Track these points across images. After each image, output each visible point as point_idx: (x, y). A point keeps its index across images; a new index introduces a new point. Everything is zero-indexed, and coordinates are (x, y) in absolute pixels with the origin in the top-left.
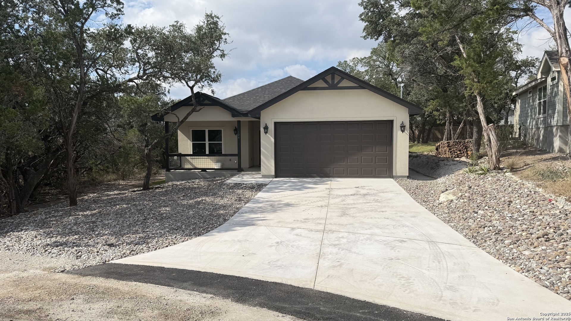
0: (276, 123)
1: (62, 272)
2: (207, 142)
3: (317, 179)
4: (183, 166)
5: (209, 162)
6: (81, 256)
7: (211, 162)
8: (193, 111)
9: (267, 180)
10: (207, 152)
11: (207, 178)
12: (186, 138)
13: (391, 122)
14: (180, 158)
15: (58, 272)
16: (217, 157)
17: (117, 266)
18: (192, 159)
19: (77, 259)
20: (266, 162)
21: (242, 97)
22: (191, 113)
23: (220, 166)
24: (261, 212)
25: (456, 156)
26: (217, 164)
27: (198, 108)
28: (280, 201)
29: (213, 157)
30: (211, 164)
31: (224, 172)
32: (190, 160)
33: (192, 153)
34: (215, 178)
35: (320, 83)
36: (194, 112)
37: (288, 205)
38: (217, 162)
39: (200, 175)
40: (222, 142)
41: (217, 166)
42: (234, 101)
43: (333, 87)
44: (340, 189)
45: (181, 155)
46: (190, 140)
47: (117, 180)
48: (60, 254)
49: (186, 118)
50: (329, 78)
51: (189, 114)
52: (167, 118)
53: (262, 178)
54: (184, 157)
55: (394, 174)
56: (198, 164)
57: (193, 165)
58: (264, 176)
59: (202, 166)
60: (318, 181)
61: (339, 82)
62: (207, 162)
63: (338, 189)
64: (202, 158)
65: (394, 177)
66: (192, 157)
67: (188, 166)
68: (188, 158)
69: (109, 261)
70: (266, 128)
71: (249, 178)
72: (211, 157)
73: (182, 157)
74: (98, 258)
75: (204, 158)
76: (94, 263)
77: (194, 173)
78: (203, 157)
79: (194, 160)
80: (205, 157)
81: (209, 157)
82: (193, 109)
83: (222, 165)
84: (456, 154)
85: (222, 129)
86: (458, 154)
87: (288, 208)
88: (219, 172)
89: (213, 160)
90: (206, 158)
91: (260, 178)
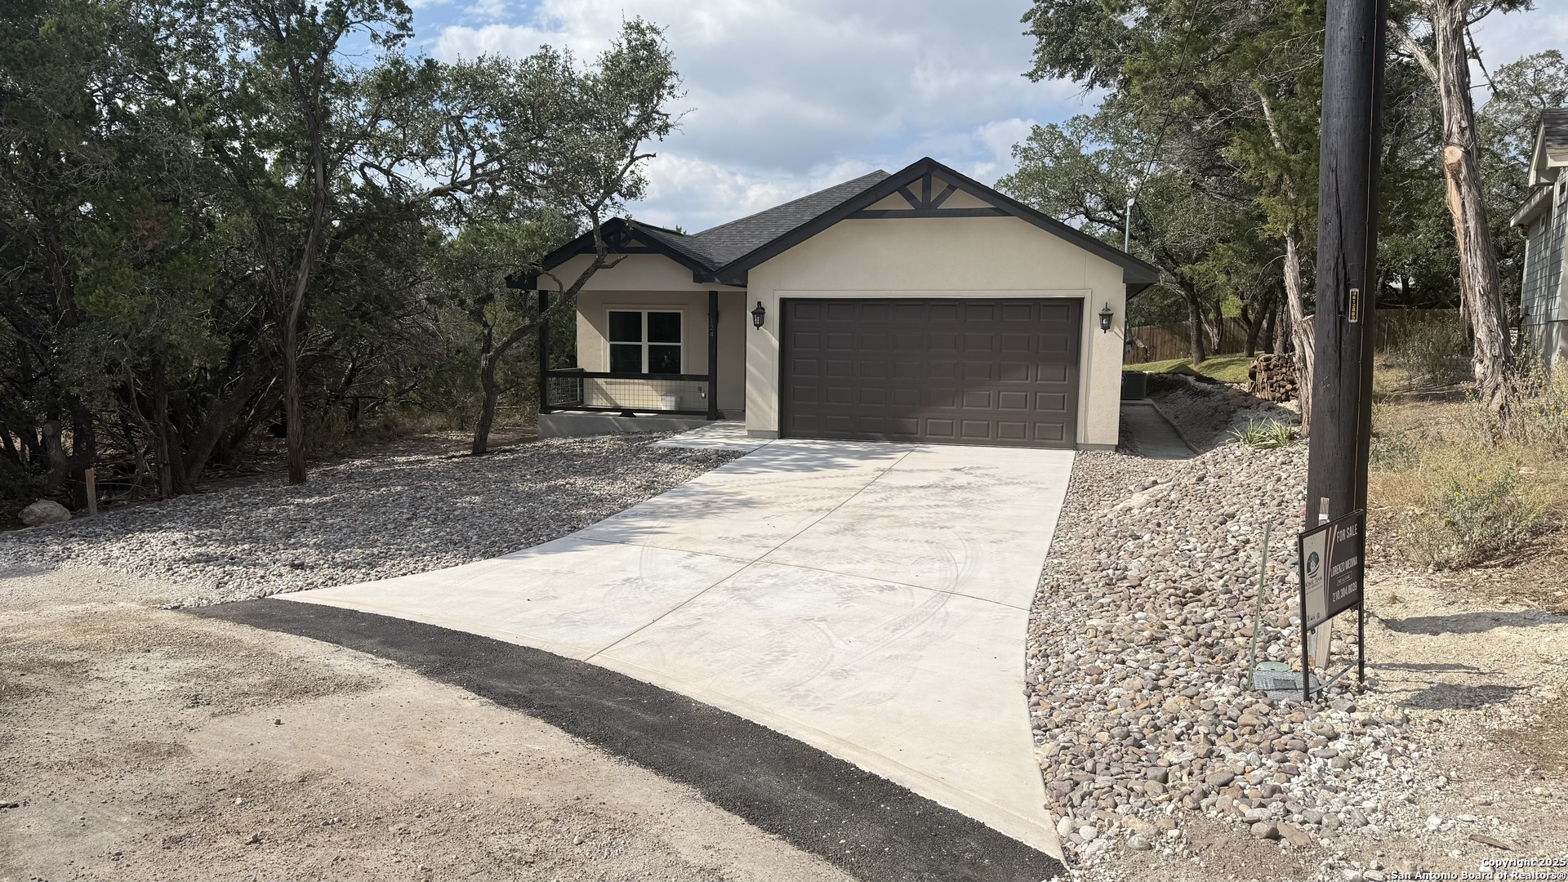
0: (784, 303)
1: (174, 608)
2: (645, 344)
3: (878, 446)
4: (586, 402)
5: (650, 393)
6: (226, 584)
7: (655, 393)
8: (598, 265)
9: (757, 442)
10: (645, 370)
11: (633, 433)
12: (596, 332)
13: (1080, 302)
14: (582, 381)
15: (166, 609)
16: (669, 383)
17: (276, 604)
18: (611, 384)
19: (218, 587)
20: (759, 400)
21: (741, 227)
22: (593, 273)
23: (673, 404)
24: (668, 517)
25: (1283, 397)
26: (668, 398)
27: (609, 260)
28: (737, 493)
29: (659, 382)
30: (655, 398)
31: (674, 420)
32: (604, 387)
33: (608, 371)
34: (651, 432)
35: (895, 202)
36: (599, 271)
37: (747, 503)
38: (668, 393)
39: (617, 425)
40: (681, 344)
41: (665, 404)
42: (719, 239)
43: (926, 209)
44: (911, 471)
45: (584, 375)
46: (605, 338)
47: (445, 429)
48: (191, 577)
49: (580, 283)
50: (916, 189)
51: (587, 275)
52: (545, 283)
53: (747, 437)
54: (590, 379)
55: (1080, 440)
56: (622, 397)
57: (611, 399)
58: (754, 434)
59: (627, 402)
60: (879, 450)
61: (942, 197)
62: (645, 393)
63: (906, 471)
64: (634, 383)
65: (1080, 447)
66: (609, 380)
67: (598, 402)
68: (600, 381)
69: (272, 593)
70: (760, 312)
71: (713, 438)
72: (655, 382)
73: (585, 380)
74: (256, 588)
75: (639, 384)
76: (241, 596)
77: (605, 420)
78: (636, 381)
79: (613, 387)
80: (641, 381)
81: (650, 382)
82: (597, 261)
83: (679, 402)
84: (1282, 390)
85: (681, 312)
86: (1287, 392)
87: (736, 511)
88: (663, 418)
89: (659, 388)
90: (643, 384)
91: (742, 437)
